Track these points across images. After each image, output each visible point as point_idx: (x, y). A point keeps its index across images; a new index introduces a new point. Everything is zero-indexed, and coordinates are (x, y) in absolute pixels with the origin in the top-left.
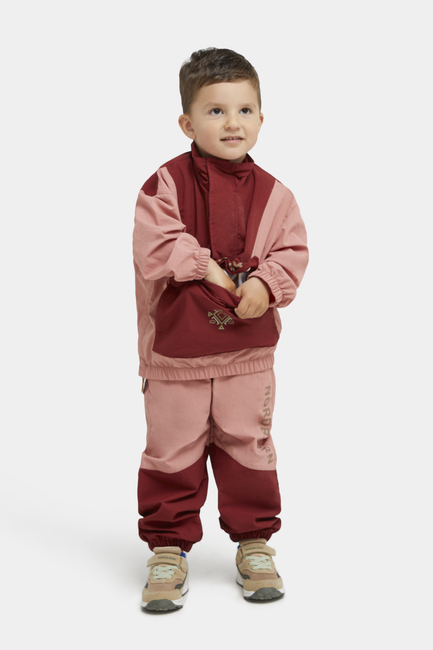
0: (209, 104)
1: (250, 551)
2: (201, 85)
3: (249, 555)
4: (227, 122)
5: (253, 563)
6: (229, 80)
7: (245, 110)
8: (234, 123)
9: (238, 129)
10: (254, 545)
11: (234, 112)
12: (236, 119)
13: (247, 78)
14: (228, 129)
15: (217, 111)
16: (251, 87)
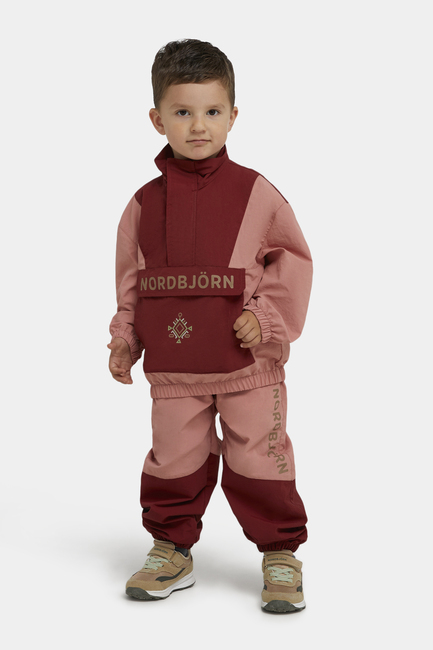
0: (175, 105)
1: (272, 562)
2: (169, 84)
3: (272, 565)
4: (193, 125)
5: (273, 574)
6: (198, 81)
7: (212, 112)
8: (199, 126)
9: (204, 132)
10: (279, 555)
11: (200, 114)
12: (203, 122)
13: (216, 79)
14: (193, 132)
15: (183, 112)
16: (222, 87)
